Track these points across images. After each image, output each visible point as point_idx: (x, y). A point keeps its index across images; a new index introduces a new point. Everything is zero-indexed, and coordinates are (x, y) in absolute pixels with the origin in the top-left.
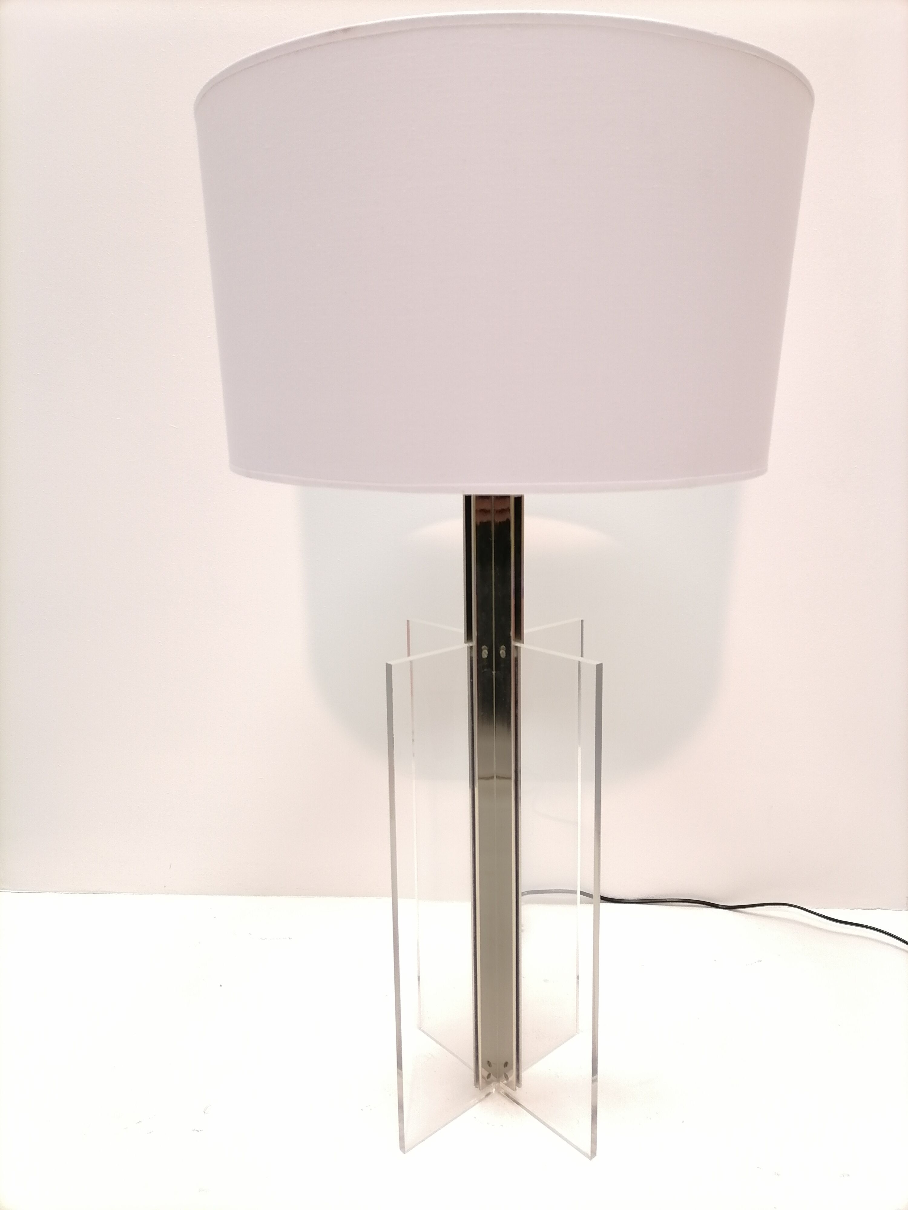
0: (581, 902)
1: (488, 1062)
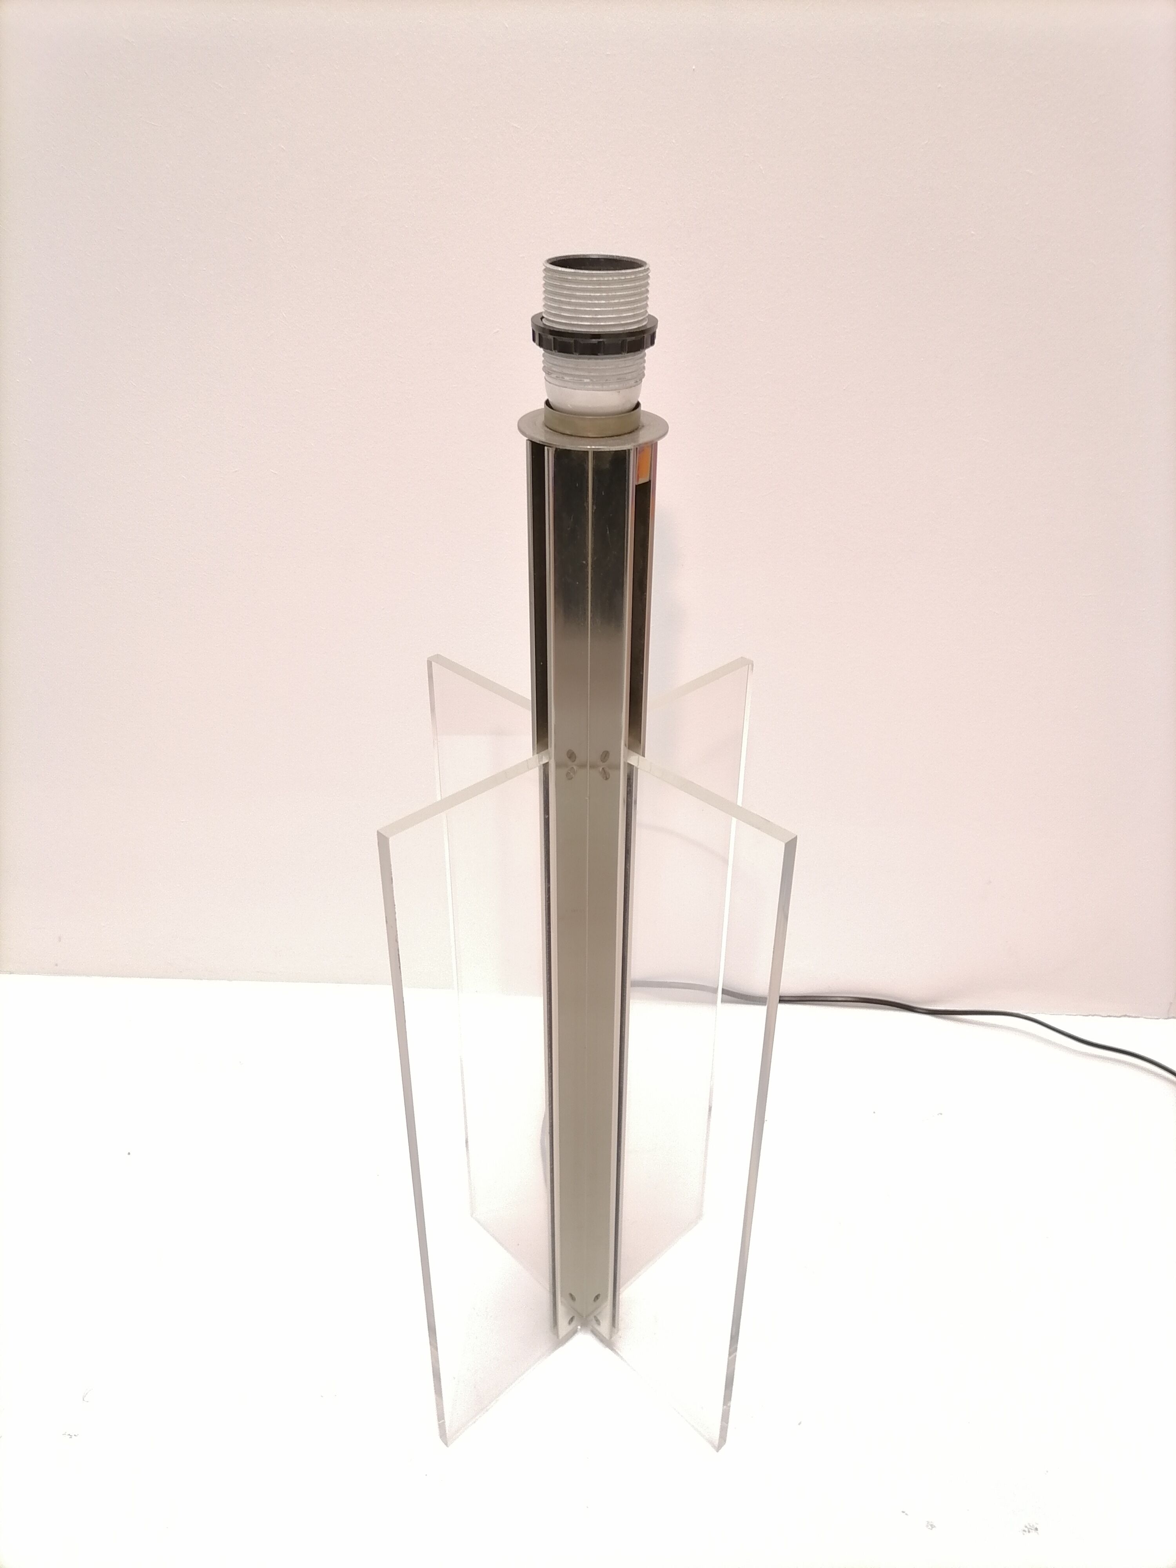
0: (723, 1001)
1: (571, 1295)
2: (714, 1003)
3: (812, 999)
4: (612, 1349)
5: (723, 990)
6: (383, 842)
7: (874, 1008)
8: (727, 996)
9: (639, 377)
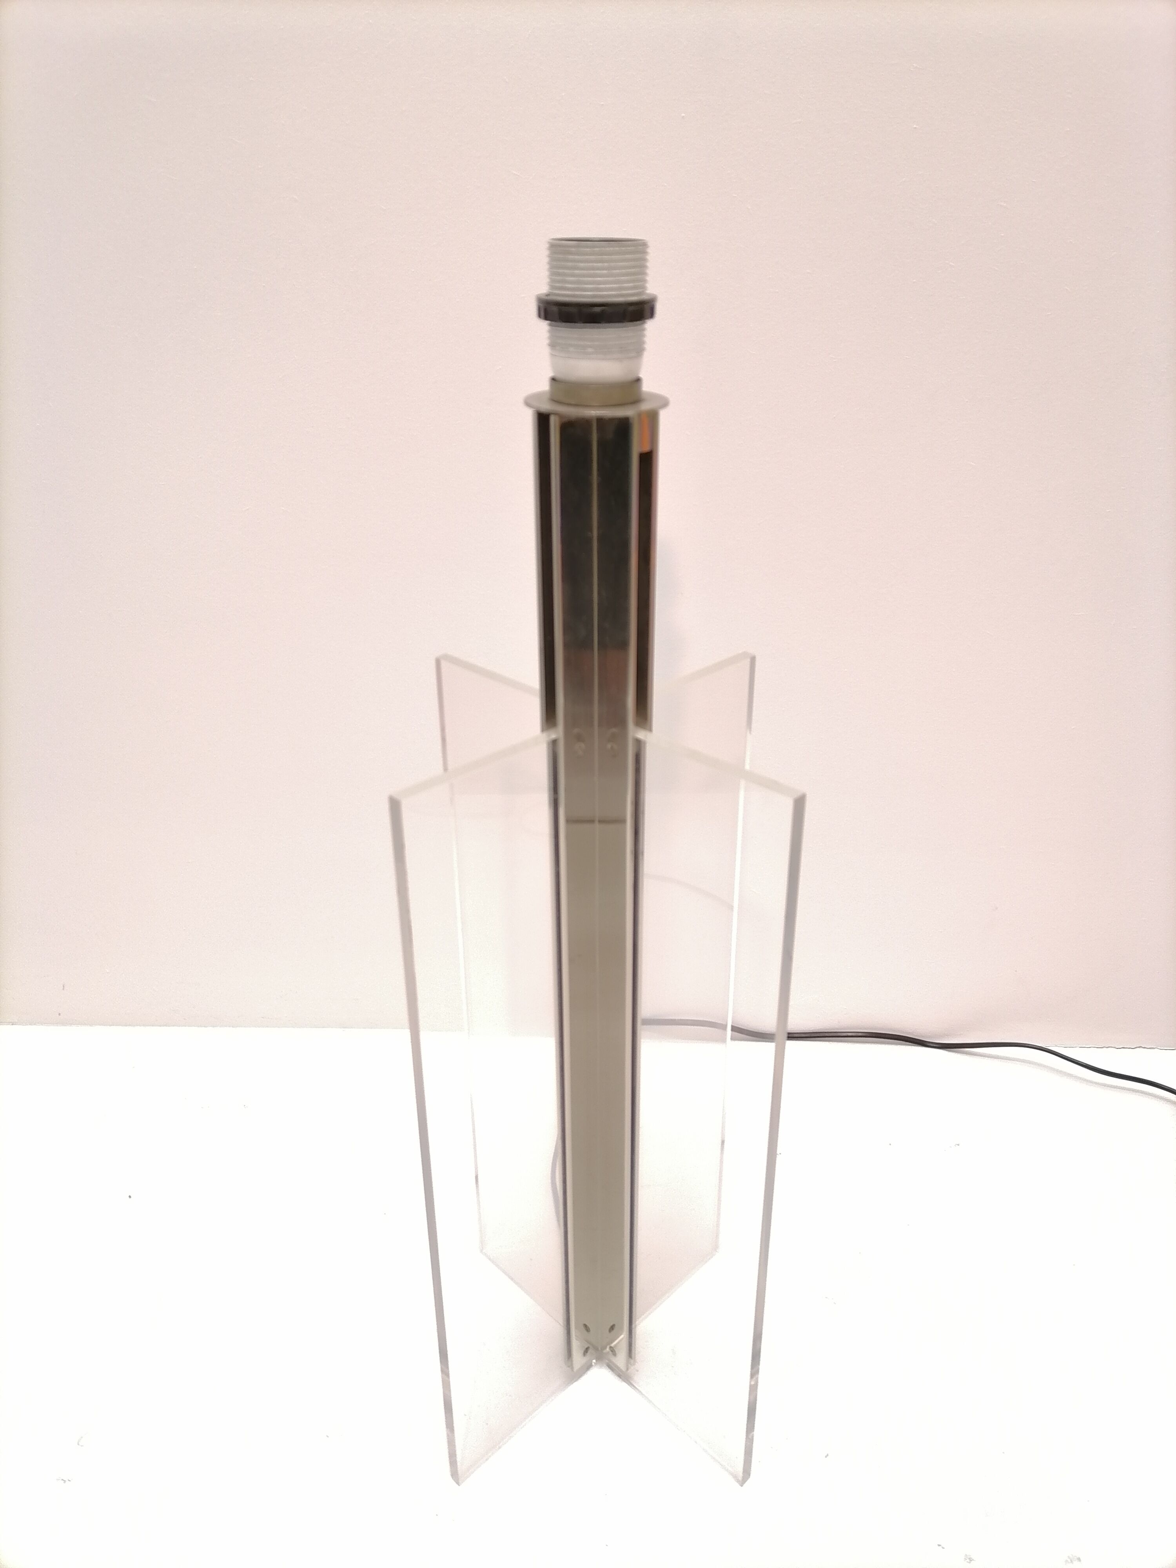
0: (732, 1039)
1: (585, 1326)
2: (724, 1041)
3: (821, 1035)
4: (630, 1384)
5: (732, 1026)
6: (395, 806)
7: (888, 1043)
8: (736, 1034)
9: (639, 351)
